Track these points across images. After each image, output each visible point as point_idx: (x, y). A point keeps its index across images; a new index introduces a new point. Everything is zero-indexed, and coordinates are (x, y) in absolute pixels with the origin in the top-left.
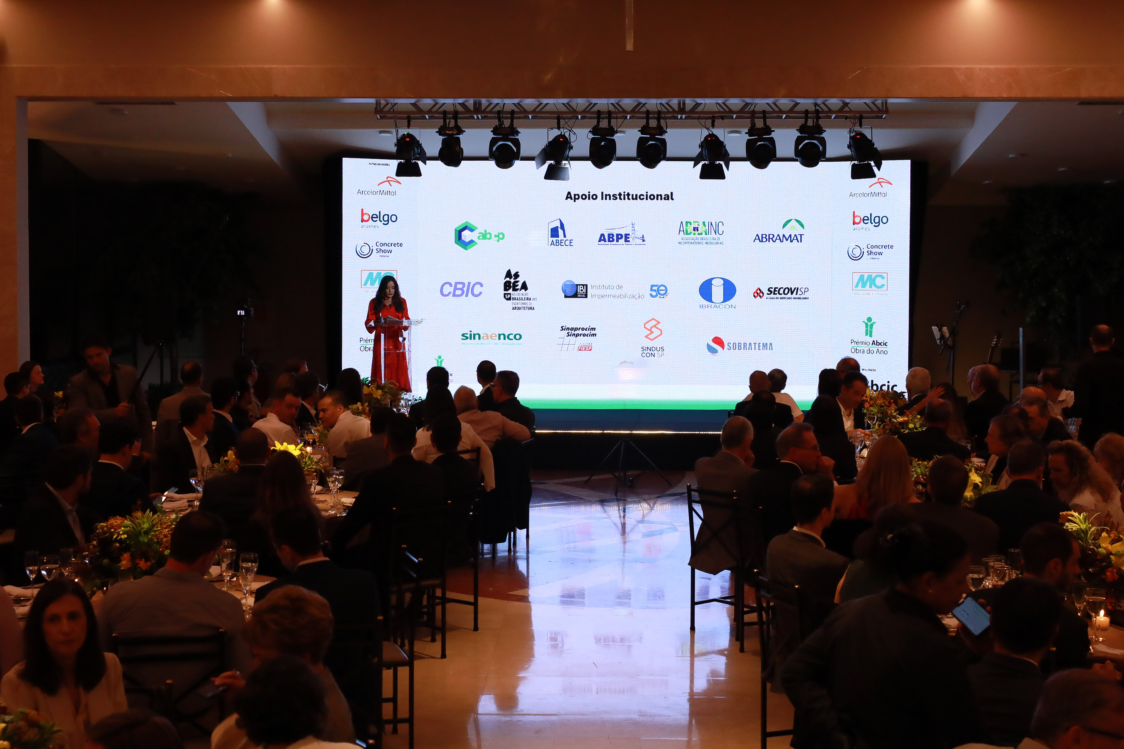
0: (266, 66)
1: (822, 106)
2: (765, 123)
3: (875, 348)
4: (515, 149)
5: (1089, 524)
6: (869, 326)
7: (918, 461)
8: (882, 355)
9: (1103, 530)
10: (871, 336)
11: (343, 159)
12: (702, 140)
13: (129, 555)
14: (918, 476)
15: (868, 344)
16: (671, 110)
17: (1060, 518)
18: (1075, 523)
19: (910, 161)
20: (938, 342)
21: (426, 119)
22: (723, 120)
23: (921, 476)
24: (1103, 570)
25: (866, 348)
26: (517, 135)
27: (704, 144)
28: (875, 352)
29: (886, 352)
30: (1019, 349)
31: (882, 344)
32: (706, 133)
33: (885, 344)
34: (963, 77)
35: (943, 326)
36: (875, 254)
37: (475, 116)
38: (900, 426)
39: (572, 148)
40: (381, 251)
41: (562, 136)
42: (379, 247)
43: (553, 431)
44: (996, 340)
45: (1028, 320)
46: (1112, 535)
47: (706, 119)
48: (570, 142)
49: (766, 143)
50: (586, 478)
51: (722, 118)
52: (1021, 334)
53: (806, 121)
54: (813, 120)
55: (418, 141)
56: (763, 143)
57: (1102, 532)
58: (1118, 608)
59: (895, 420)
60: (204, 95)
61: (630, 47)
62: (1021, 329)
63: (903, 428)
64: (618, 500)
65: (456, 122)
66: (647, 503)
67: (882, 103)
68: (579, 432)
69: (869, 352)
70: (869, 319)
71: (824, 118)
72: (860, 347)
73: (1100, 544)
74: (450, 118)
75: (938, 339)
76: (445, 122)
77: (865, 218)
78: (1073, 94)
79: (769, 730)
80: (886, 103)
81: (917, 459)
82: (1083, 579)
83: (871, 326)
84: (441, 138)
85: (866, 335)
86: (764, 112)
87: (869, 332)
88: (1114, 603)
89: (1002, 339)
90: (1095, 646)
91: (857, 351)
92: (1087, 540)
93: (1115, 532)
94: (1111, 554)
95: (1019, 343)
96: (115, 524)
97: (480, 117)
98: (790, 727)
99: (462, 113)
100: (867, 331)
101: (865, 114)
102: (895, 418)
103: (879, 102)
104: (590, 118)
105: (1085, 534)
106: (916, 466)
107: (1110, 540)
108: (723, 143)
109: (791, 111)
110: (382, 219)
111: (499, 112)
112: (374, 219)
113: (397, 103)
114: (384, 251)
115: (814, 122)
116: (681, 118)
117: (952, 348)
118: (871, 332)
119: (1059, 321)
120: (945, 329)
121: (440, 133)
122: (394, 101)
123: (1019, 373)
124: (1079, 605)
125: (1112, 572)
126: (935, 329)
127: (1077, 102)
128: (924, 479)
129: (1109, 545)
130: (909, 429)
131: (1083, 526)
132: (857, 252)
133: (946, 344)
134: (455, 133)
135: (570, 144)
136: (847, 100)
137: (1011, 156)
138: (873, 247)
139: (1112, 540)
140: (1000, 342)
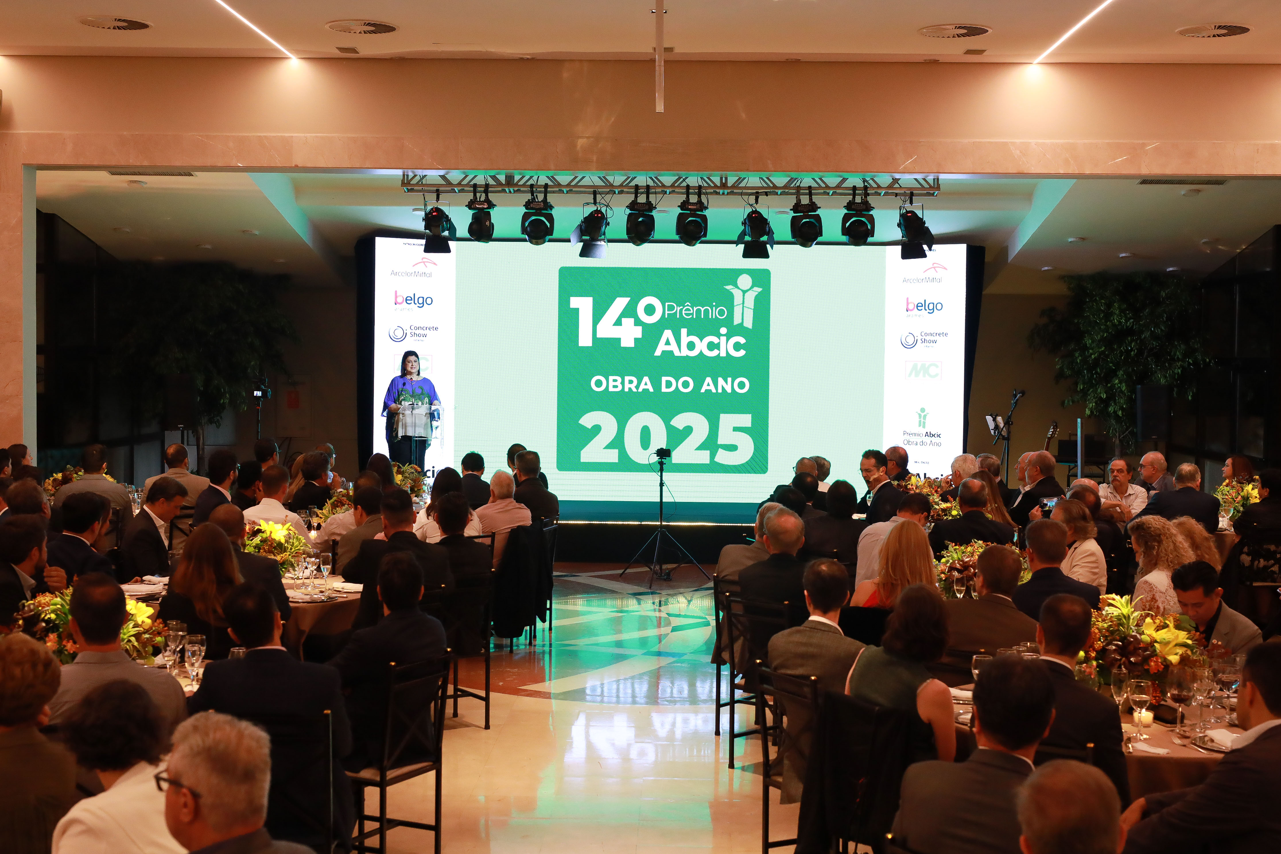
0: (286, 135)
1: (871, 182)
2: (811, 199)
3: (928, 440)
4: (548, 225)
5: (1131, 608)
6: (923, 415)
7: (955, 545)
8: (936, 447)
9: (1148, 615)
10: (924, 427)
11: (376, 238)
12: (745, 217)
13: (56, 636)
14: (954, 562)
15: (921, 435)
16: (712, 185)
17: (1100, 602)
18: (1116, 607)
19: (966, 245)
20: (992, 432)
21: (456, 193)
22: (767, 195)
23: (956, 562)
24: (1146, 659)
25: (918, 439)
26: (551, 209)
27: (747, 221)
28: (928, 444)
29: (939, 444)
30: (1077, 441)
31: (936, 436)
32: (749, 210)
33: (939, 436)
34: (1018, 152)
35: (997, 415)
36: (930, 341)
37: (507, 190)
38: (942, 513)
39: (608, 224)
40: (415, 335)
41: (598, 211)
42: (414, 331)
43: (588, 522)
44: (1052, 430)
45: (1088, 412)
46: (1157, 621)
47: (750, 195)
48: (607, 218)
49: (812, 220)
50: (620, 571)
51: (766, 194)
52: (1079, 425)
53: (854, 198)
54: (862, 197)
55: (447, 216)
56: (808, 220)
57: (1146, 618)
58: (1163, 703)
59: (937, 507)
60: (219, 165)
61: (660, 107)
62: (1079, 420)
63: (946, 515)
64: (652, 593)
65: (487, 196)
66: (684, 596)
67: (934, 179)
68: (616, 523)
69: (923, 443)
70: (923, 410)
71: (872, 194)
72: (913, 439)
73: (1143, 631)
74: (480, 192)
75: (992, 429)
76: (475, 195)
77: (919, 305)
78: (1132, 171)
79: (771, 839)
80: (938, 179)
81: (954, 544)
82: (1124, 669)
83: (925, 416)
84: (471, 212)
85: (920, 426)
86: (810, 188)
87: (922, 424)
88: (1158, 697)
89: (1058, 430)
90: (1134, 744)
91: (910, 443)
92: (1128, 626)
93: (1160, 618)
94: (1156, 642)
95: (1077, 435)
96: (43, 601)
97: (512, 191)
98: (794, 836)
99: (493, 186)
100: (920, 422)
101: (916, 190)
102: (938, 504)
103: (930, 178)
104: (628, 193)
105: (1127, 619)
106: (953, 551)
107: (1155, 626)
108: (766, 220)
109: (838, 186)
110: (416, 302)
111: (532, 186)
112: (408, 302)
113: (426, 176)
114: (418, 335)
115: (862, 199)
116: (723, 194)
117: (1007, 439)
118: (924, 423)
119: (1120, 413)
120: (999, 419)
121: (470, 206)
122: (422, 172)
123: (1076, 466)
124: (1119, 698)
125: (1156, 662)
126: (989, 419)
127: (1139, 181)
128: (960, 564)
129: (1154, 632)
130: (953, 516)
131: (1125, 611)
132: (911, 340)
133: (1001, 434)
134: (485, 207)
135: (607, 220)
136: (897, 176)
137: (1070, 240)
138: (926, 334)
139: (1158, 626)
140: (1057, 433)
